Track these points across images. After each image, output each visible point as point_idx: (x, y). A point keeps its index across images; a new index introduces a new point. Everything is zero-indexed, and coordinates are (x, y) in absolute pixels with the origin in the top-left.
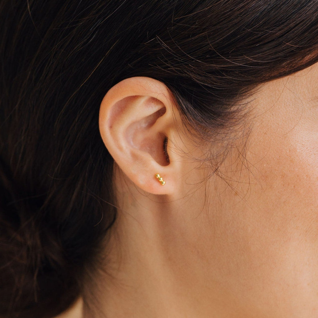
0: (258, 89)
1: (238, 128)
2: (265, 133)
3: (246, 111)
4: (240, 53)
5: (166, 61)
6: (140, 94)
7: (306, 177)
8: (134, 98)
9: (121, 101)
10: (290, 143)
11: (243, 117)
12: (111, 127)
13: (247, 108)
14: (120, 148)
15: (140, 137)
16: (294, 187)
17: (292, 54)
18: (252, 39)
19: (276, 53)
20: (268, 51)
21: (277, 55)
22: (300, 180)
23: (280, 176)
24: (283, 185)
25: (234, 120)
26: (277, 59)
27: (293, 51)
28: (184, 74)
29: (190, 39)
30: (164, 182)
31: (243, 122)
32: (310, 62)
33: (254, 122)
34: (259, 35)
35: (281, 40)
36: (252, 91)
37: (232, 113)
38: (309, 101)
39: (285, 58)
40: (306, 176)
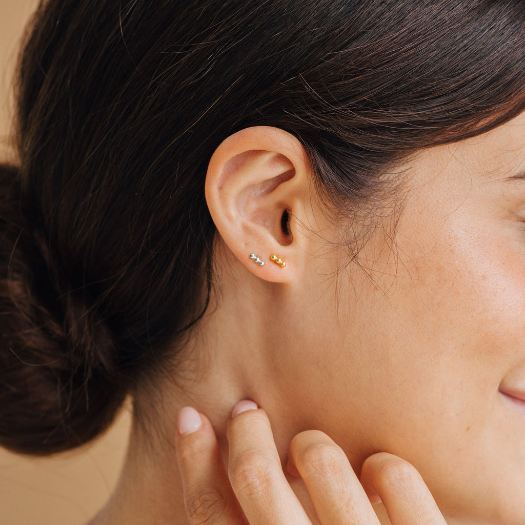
0: (417, 155)
1: (386, 203)
2: (421, 212)
3: (398, 182)
4: (402, 107)
5: (308, 109)
6: (267, 149)
7: (468, 274)
8: (256, 153)
9: (238, 156)
10: (451, 228)
11: (395, 189)
12: (220, 188)
13: (400, 178)
14: (230, 218)
15: (254, 206)
16: (452, 284)
17: (466, 115)
18: (419, 90)
19: (447, 111)
20: (436, 108)
21: (447, 115)
22: (460, 278)
23: (436, 269)
24: (439, 281)
25: (382, 193)
26: (447, 119)
27: (468, 111)
28: (327, 127)
29: (342, 83)
30: (284, 264)
31: (394, 196)
32: (486, 127)
33: (408, 198)
34: (428, 86)
35: (455, 95)
36: (409, 157)
37: (380, 183)
38: (479, 177)
39: (457, 118)
40: (468, 272)
